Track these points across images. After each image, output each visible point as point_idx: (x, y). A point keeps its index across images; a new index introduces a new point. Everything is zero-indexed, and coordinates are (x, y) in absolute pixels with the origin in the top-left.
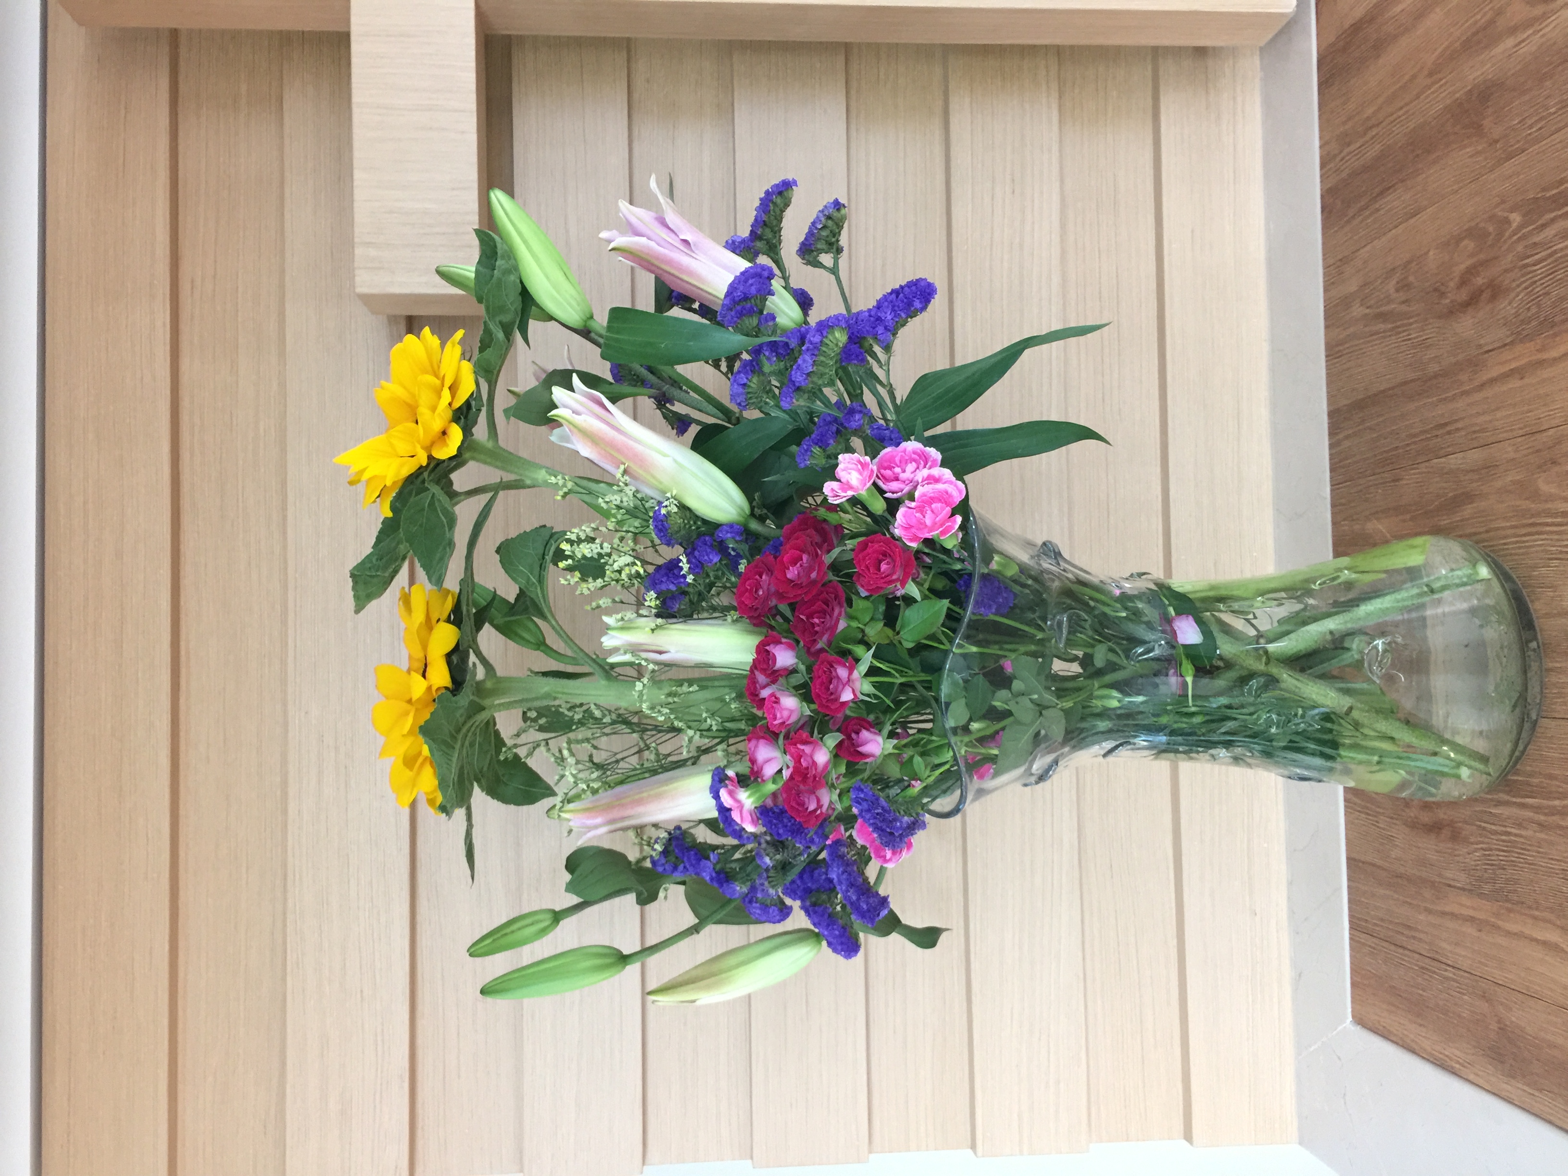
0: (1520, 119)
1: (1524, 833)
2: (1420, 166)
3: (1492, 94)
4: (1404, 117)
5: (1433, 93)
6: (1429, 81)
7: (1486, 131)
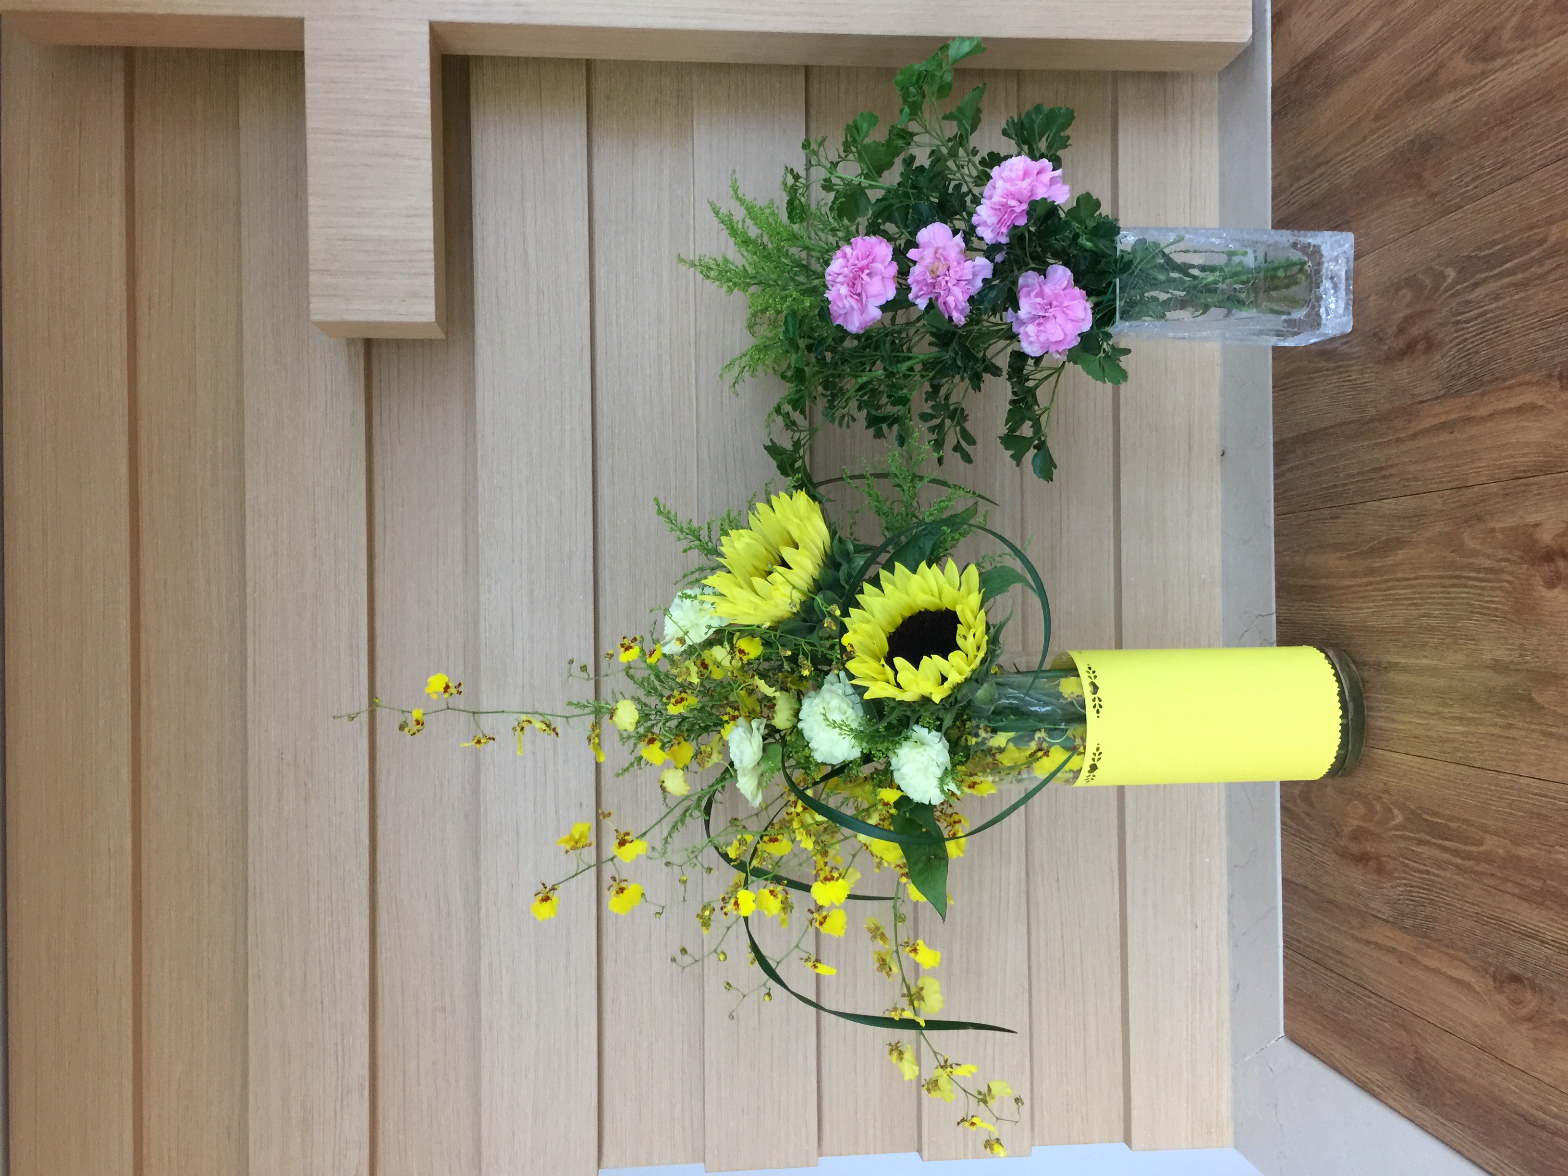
0: (1458, 174)
3: (1432, 147)
4: (1350, 159)
5: (1377, 138)
6: (1374, 126)
7: (1426, 183)
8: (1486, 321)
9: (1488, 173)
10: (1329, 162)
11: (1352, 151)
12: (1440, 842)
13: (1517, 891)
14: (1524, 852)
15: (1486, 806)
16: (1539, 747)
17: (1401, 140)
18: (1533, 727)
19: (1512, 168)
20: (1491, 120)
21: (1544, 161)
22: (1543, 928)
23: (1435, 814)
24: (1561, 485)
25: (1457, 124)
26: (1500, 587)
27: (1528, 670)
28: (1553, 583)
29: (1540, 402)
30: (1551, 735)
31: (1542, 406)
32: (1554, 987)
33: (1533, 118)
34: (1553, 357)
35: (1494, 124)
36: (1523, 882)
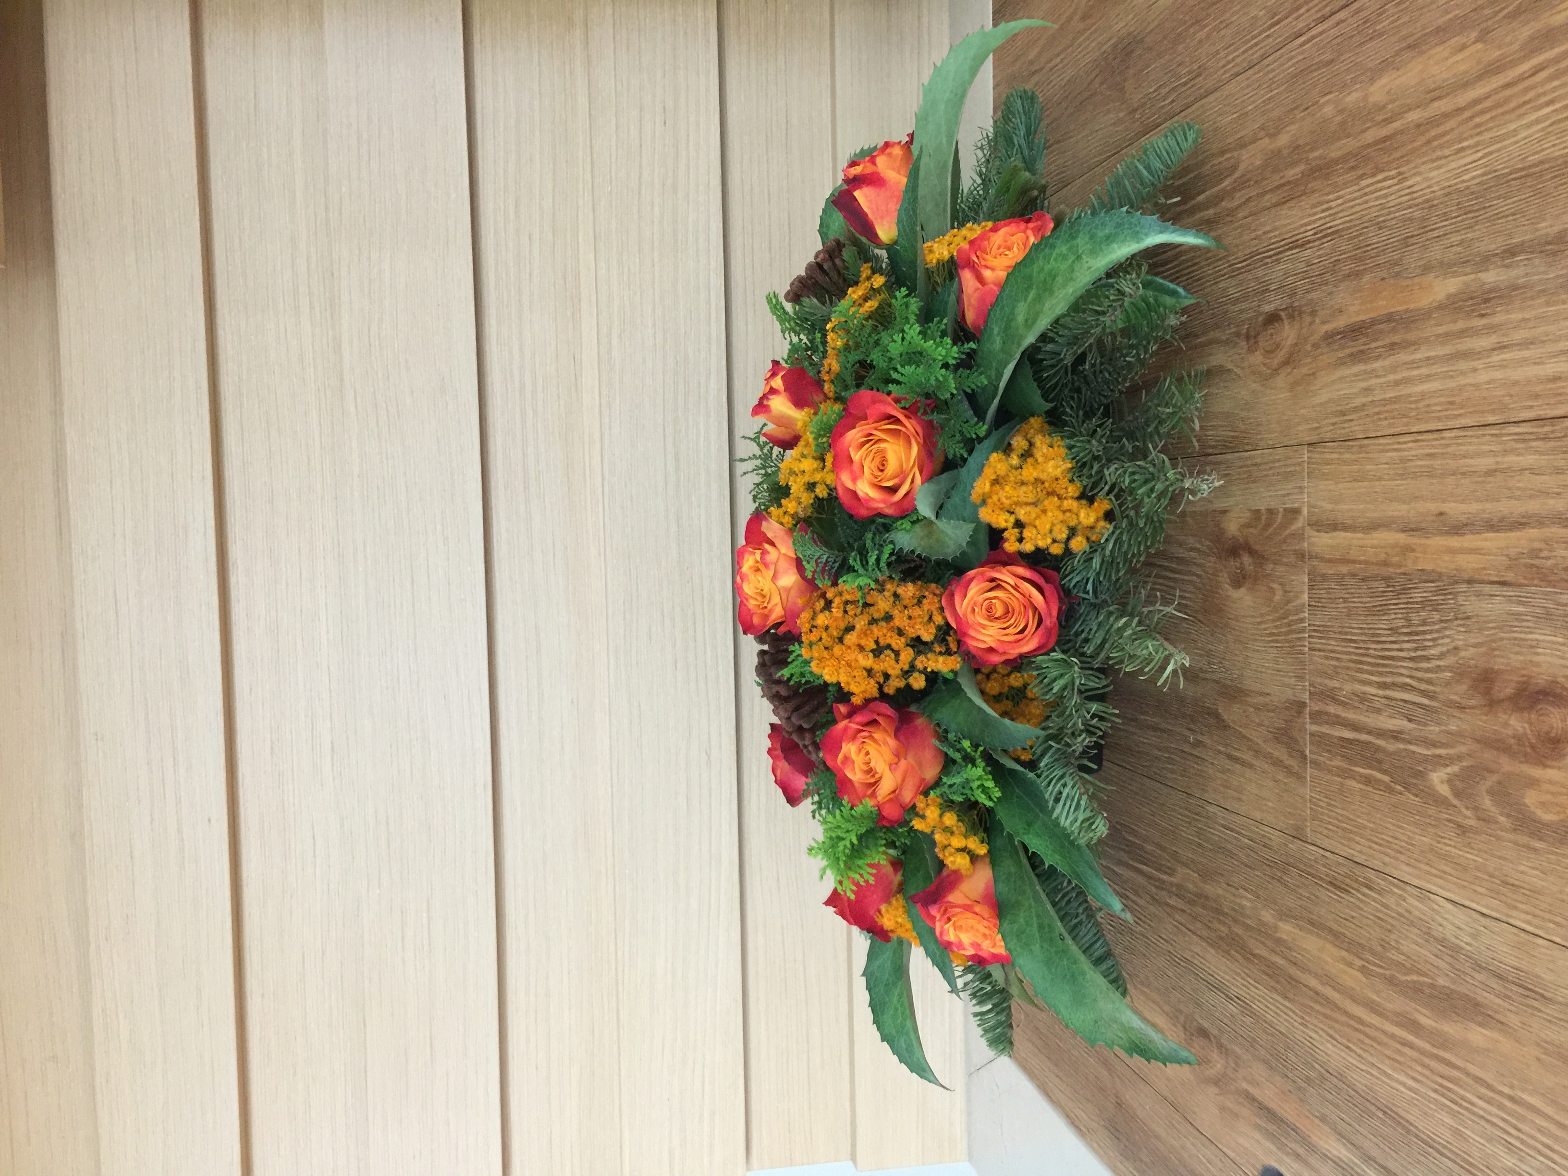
0: (1155, 87)
1: (1139, 901)
2: (1072, 127)
3: (1132, 51)
4: (1061, 66)
5: (1084, 41)
6: (1081, 26)
7: (1127, 95)
8: (1179, 265)
9: (1185, 84)
10: (1042, 69)
11: (1062, 56)
12: (1136, 864)
13: (1205, 933)
14: (1210, 889)
15: (1177, 831)
16: (1224, 771)
17: (1105, 44)
18: (1222, 749)
19: (1206, 79)
20: (1187, 18)
21: (1236, 70)
22: (1229, 981)
23: (1133, 833)
24: (1247, 466)
25: (1156, 22)
26: (1191, 582)
27: (1217, 682)
28: (1239, 581)
29: (1229, 366)
30: (1236, 760)
31: (1229, 370)
32: (1238, 1050)
33: (1227, 15)
34: (1241, 311)
35: (1190, 23)
36: (1210, 925)
